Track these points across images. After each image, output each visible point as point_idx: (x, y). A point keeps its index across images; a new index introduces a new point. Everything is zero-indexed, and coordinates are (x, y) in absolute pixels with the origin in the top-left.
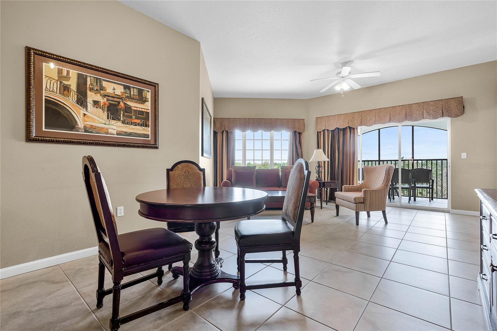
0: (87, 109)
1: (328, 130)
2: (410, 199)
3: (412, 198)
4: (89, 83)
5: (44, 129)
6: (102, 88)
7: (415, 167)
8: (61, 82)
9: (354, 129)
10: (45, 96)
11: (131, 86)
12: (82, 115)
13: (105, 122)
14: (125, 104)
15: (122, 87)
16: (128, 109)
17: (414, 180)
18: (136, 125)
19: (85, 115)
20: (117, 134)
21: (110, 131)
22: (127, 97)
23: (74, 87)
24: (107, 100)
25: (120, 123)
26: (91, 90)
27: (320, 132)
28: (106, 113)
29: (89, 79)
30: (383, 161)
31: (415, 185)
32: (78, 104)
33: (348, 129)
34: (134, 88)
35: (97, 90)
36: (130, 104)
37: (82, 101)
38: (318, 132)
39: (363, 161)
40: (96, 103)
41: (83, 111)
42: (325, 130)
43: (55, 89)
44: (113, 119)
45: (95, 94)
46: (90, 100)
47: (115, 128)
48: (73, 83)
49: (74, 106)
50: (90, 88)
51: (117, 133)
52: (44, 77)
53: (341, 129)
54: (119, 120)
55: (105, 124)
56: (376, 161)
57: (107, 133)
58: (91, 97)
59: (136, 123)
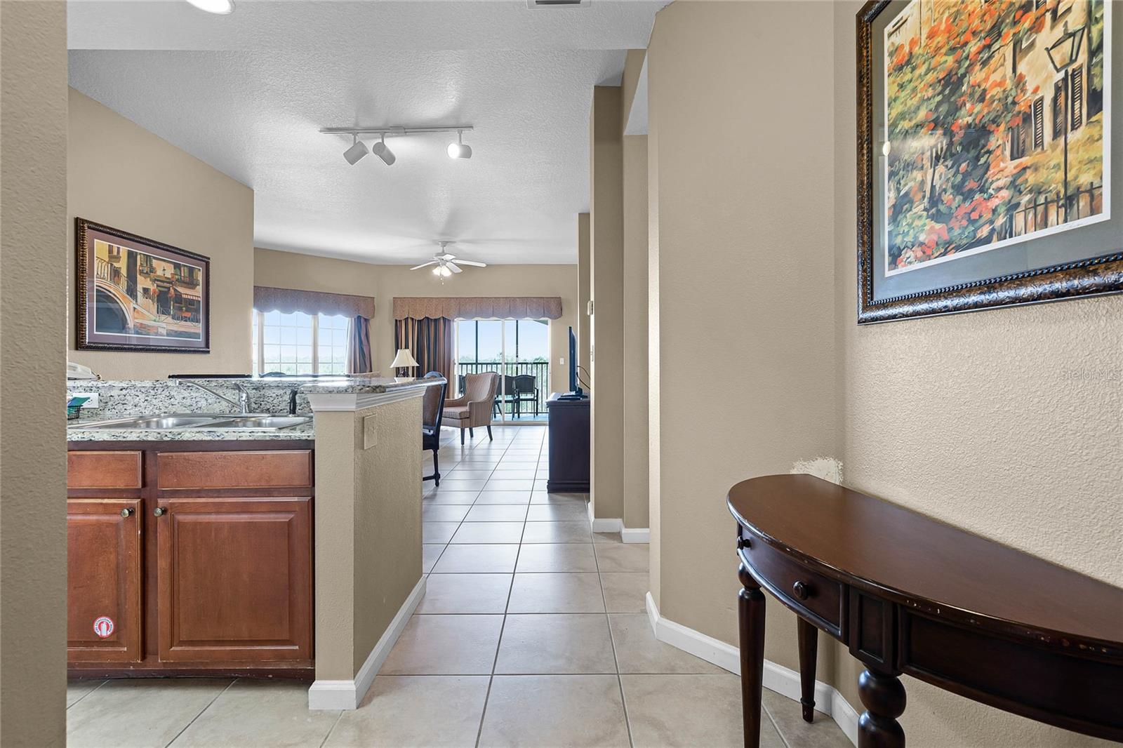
0: (136, 301)
1: (413, 319)
2: (513, 417)
3: (516, 415)
4: (139, 263)
5: (95, 333)
6: (152, 270)
7: (519, 374)
8: (112, 265)
9: (449, 321)
10: (97, 286)
11: (181, 263)
12: (132, 309)
13: (155, 318)
14: (175, 290)
15: (172, 266)
16: (179, 298)
17: (517, 390)
18: (186, 321)
19: (135, 308)
20: (168, 335)
21: (160, 330)
22: (177, 280)
23: (124, 272)
24: (158, 286)
25: (169, 319)
26: (141, 272)
27: (400, 321)
28: (156, 304)
29: (139, 257)
30: (482, 364)
31: (519, 396)
32: (128, 294)
33: (442, 321)
34: (185, 266)
35: (147, 273)
36: (180, 289)
37: (132, 292)
38: (396, 321)
39: (460, 364)
40: (146, 290)
41: (133, 305)
42: (408, 318)
43: (106, 275)
44: (163, 313)
45: (145, 278)
46: (140, 288)
47: (164, 325)
48: (122, 265)
49: (124, 297)
50: (140, 270)
51: (167, 333)
52: (95, 258)
53: (431, 320)
54: (169, 314)
55: (155, 321)
56: (472, 364)
57: (157, 334)
58: (142, 282)
59: (186, 317)
